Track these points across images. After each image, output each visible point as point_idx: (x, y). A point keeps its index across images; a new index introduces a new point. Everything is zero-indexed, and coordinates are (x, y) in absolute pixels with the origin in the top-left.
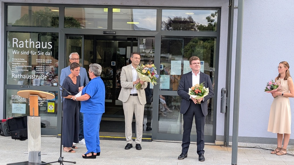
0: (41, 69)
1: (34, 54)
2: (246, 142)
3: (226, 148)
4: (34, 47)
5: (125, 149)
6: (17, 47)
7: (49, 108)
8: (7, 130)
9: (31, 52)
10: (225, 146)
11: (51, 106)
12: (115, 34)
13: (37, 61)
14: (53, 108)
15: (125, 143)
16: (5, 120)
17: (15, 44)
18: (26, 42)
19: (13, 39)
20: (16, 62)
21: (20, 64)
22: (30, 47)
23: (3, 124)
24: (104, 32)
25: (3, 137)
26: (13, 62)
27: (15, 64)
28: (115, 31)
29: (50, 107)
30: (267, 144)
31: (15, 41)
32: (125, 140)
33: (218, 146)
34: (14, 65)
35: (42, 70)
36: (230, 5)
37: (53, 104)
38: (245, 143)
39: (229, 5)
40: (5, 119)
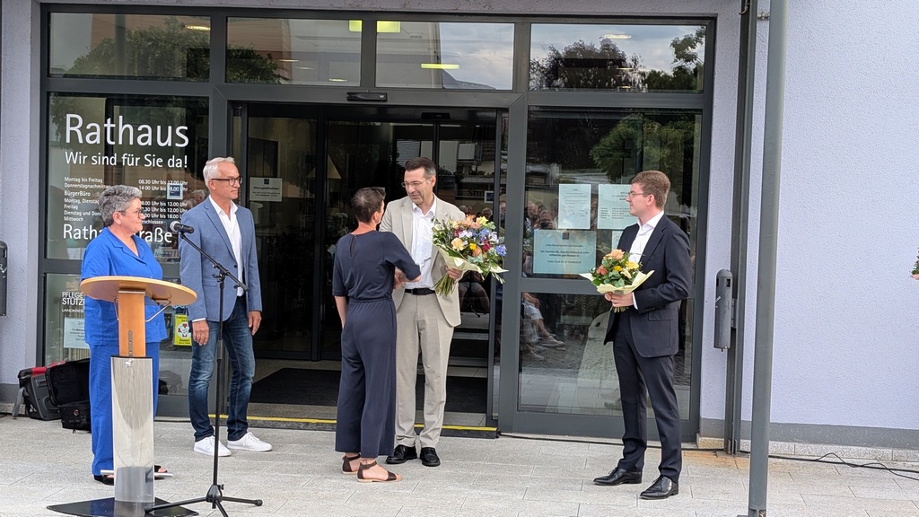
0: (155, 209)
1: (132, 164)
2: (794, 441)
3: (730, 459)
6: (81, 141)
7: (179, 331)
8: (47, 400)
9: (124, 158)
10: (727, 453)
11: (185, 326)
12: (385, 101)
16: (41, 368)
17: (73, 133)
19: (69, 116)
20: (78, 190)
21: (89, 194)
22: (120, 143)
23: (34, 383)
25: (37, 421)
26: (67, 189)
27: (75, 194)
28: (385, 91)
29: (182, 329)
30: (859, 448)
31: (74, 122)
33: (705, 452)
34: (71, 197)
35: (157, 213)
36: (746, 8)
38: (792, 445)
39: (743, 10)
40: (43, 365)
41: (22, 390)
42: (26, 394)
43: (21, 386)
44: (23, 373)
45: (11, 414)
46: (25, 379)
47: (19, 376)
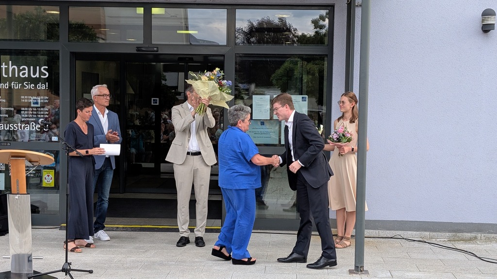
0: (31, 112)
1: (17, 87)
4: (16, 76)
5: (177, 246)
7: (45, 179)
9: (12, 84)
11: (48, 176)
12: (157, 51)
13: (23, 99)
14: (51, 179)
15: (176, 237)
18: (3, 66)
22: (10, 76)
24: (137, 47)
28: (157, 46)
29: (47, 178)
30: (412, 232)
32: (177, 230)
35: (32, 114)
37: (52, 173)
38: (377, 231)
39: (348, 1)
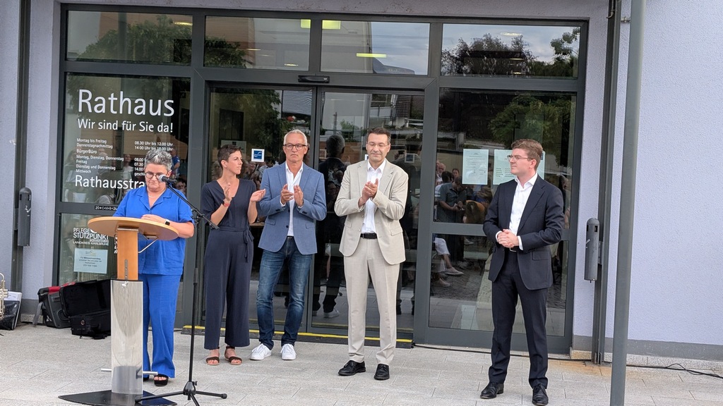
1: (130, 129)
2: (646, 354)
3: (596, 368)
4: (129, 113)
6: (90, 111)
8: (60, 312)
9: (123, 124)
10: (594, 363)
12: (328, 82)
13: (137, 145)
16: (56, 288)
17: (84, 104)
18: (112, 99)
19: (81, 91)
20: (87, 148)
21: (96, 152)
22: (121, 112)
23: (50, 299)
24: (299, 76)
25: (51, 329)
26: (79, 148)
27: (85, 152)
28: (328, 75)
30: (698, 361)
31: (85, 96)
33: (579, 362)
34: (82, 154)
36: (612, 13)
38: (645, 357)
39: (609, 15)
40: (58, 285)
41: (41, 304)
42: (44, 307)
43: (40, 301)
44: (42, 291)
45: (31, 323)
46: (43, 295)
47: (39, 294)
